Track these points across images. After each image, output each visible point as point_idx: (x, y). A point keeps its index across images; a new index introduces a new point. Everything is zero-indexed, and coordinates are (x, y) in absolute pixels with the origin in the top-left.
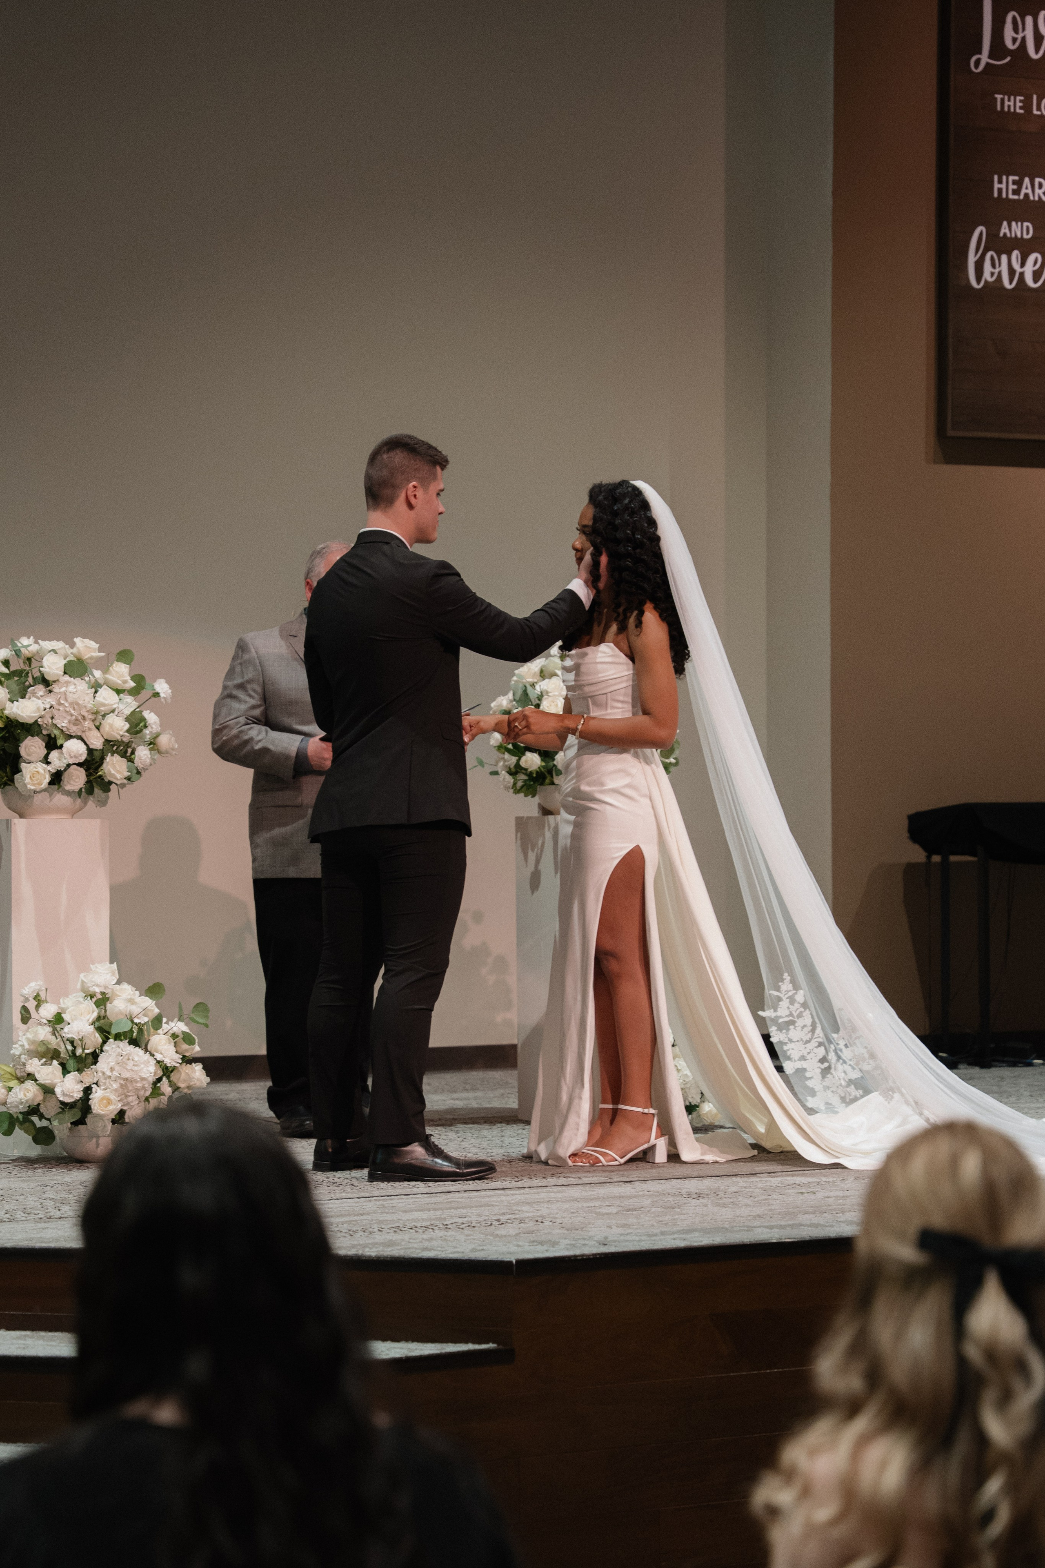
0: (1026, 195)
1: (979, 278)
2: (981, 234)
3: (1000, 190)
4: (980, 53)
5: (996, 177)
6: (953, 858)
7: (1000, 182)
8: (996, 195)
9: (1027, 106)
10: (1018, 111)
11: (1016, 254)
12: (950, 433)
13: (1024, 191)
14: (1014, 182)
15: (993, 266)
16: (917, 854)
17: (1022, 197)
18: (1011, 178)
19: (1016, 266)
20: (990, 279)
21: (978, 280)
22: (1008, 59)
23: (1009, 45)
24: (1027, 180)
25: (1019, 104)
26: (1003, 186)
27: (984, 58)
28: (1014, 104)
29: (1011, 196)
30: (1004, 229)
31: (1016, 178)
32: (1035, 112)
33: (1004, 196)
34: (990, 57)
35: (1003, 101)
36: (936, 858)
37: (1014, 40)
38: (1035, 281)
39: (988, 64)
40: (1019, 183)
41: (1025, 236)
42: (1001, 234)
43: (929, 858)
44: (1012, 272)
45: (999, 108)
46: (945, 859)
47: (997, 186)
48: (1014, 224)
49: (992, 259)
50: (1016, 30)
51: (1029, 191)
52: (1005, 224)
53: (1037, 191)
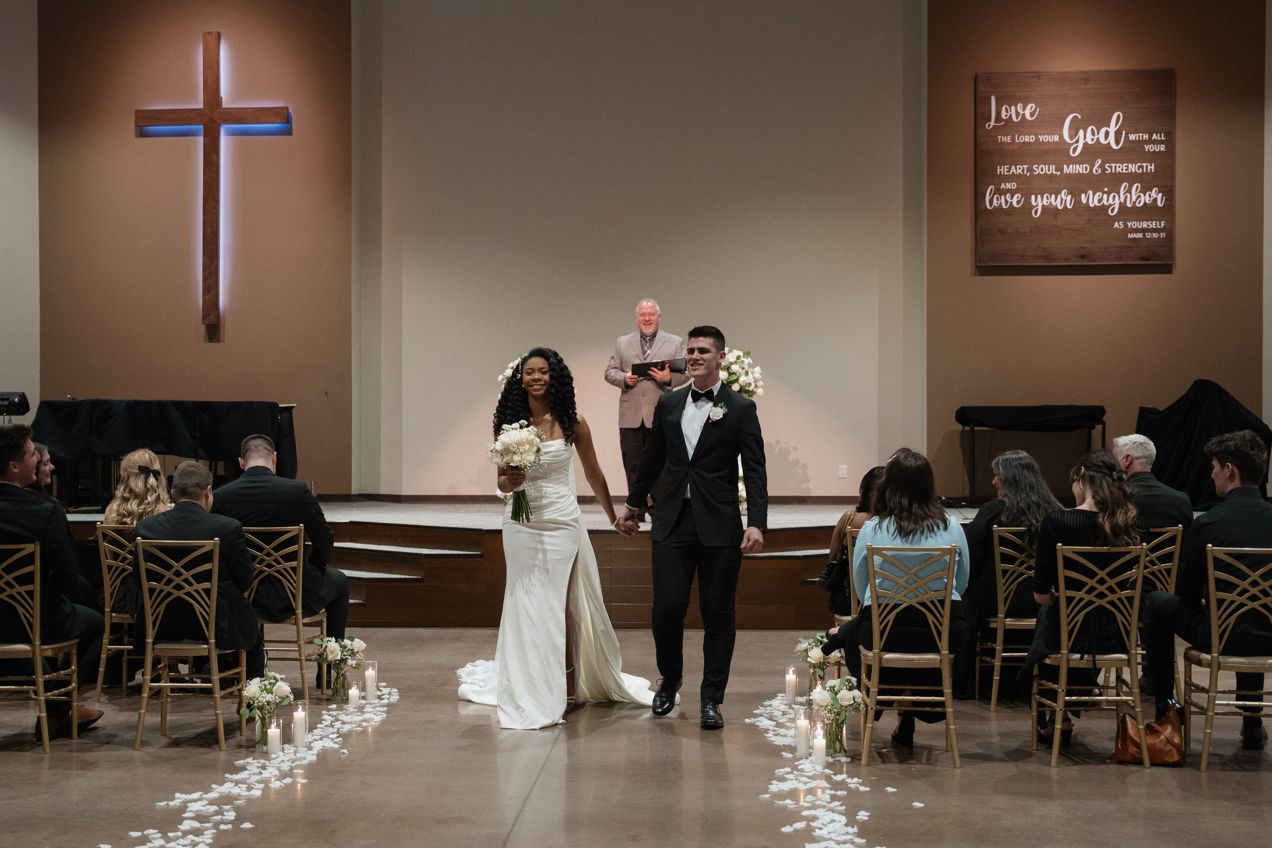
0: (1013, 172)
1: (991, 205)
2: (992, 188)
3: (1000, 172)
4: (990, 121)
5: (998, 167)
6: (976, 428)
7: (1000, 168)
8: (998, 173)
9: (1013, 139)
10: (1008, 141)
11: (1008, 195)
12: (979, 264)
13: (1012, 171)
14: (1007, 168)
15: (998, 200)
16: (960, 427)
17: (1011, 173)
18: (1006, 167)
19: (1009, 199)
20: (996, 205)
21: (991, 206)
22: (1004, 123)
23: (1004, 117)
24: (1013, 167)
25: (1009, 139)
26: (1002, 170)
27: (992, 123)
28: (1007, 139)
29: (1006, 173)
30: (1003, 186)
31: (1008, 166)
32: (1017, 141)
33: (1002, 173)
34: (995, 122)
35: (1001, 138)
36: (967, 428)
37: (1006, 116)
38: (1018, 204)
39: (994, 126)
40: (1010, 169)
41: (1013, 188)
42: (1001, 188)
43: (964, 428)
44: (1006, 202)
45: (999, 141)
46: (973, 430)
47: (999, 170)
48: (1007, 184)
49: (997, 197)
50: (1007, 111)
51: (1015, 171)
52: (1003, 184)
53: (1018, 171)
